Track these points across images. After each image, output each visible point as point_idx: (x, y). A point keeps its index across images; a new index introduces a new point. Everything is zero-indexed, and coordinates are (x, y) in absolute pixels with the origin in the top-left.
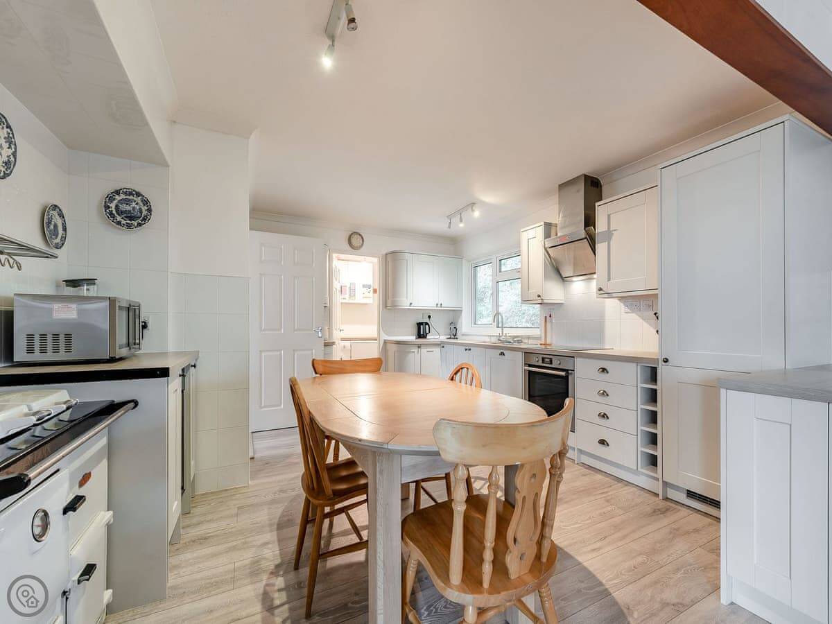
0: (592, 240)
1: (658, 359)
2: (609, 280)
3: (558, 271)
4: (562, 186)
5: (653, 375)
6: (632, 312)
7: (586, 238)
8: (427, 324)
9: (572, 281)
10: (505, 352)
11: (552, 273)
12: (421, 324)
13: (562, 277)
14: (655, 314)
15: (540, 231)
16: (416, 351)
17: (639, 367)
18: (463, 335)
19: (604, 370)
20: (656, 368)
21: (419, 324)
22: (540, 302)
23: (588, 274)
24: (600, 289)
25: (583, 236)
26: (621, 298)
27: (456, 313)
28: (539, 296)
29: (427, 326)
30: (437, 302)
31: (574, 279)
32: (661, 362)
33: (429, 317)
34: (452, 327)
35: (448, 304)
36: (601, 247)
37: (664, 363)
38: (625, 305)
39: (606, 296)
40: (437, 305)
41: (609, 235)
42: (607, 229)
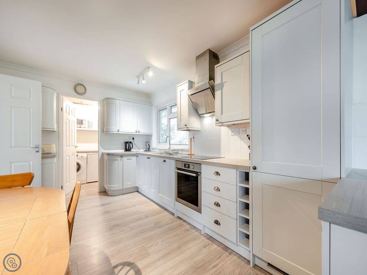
0: (212, 89)
1: (250, 167)
2: (222, 114)
3: (196, 111)
4: (198, 57)
5: (246, 177)
6: (235, 135)
7: (209, 88)
8: (130, 142)
9: (204, 117)
10: (166, 160)
11: (193, 112)
12: (128, 142)
13: (198, 114)
14: (248, 136)
15: (186, 86)
16: (119, 159)
17: (238, 172)
18: (153, 149)
19: (218, 174)
20: (248, 173)
21: (126, 143)
22: (186, 129)
23: (212, 112)
24: (217, 120)
25: (208, 87)
26: (229, 126)
27: (149, 136)
28: (186, 125)
29: (131, 144)
30: (136, 130)
31: (205, 115)
32: (251, 169)
33: (133, 139)
34: (147, 144)
35: (143, 131)
36: (218, 93)
37: (253, 170)
38: (231, 131)
39: (220, 124)
40: (136, 131)
41: (222, 85)
42: (221, 82)
